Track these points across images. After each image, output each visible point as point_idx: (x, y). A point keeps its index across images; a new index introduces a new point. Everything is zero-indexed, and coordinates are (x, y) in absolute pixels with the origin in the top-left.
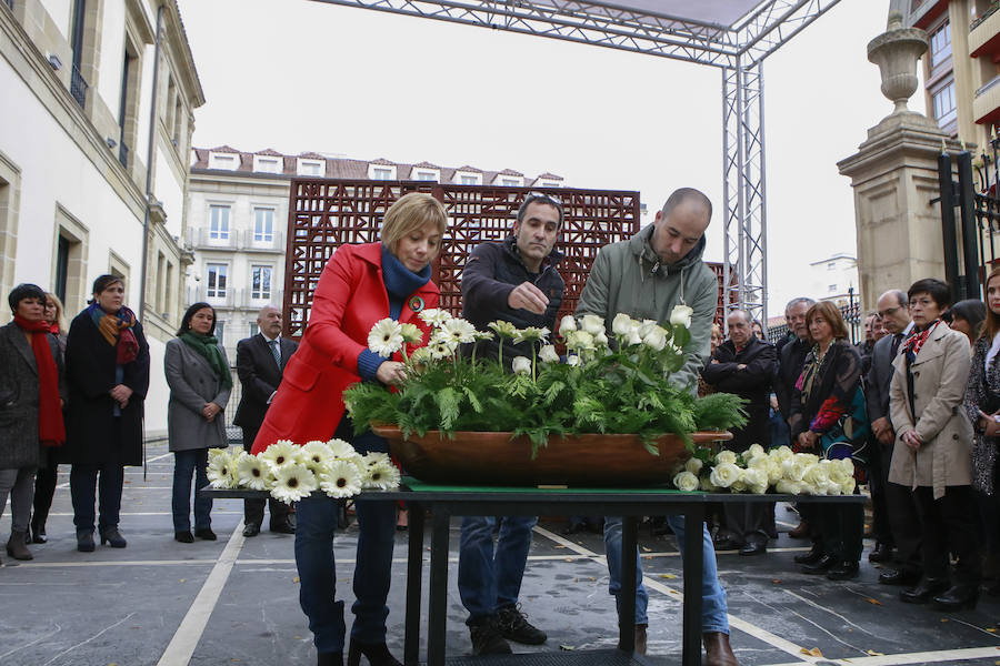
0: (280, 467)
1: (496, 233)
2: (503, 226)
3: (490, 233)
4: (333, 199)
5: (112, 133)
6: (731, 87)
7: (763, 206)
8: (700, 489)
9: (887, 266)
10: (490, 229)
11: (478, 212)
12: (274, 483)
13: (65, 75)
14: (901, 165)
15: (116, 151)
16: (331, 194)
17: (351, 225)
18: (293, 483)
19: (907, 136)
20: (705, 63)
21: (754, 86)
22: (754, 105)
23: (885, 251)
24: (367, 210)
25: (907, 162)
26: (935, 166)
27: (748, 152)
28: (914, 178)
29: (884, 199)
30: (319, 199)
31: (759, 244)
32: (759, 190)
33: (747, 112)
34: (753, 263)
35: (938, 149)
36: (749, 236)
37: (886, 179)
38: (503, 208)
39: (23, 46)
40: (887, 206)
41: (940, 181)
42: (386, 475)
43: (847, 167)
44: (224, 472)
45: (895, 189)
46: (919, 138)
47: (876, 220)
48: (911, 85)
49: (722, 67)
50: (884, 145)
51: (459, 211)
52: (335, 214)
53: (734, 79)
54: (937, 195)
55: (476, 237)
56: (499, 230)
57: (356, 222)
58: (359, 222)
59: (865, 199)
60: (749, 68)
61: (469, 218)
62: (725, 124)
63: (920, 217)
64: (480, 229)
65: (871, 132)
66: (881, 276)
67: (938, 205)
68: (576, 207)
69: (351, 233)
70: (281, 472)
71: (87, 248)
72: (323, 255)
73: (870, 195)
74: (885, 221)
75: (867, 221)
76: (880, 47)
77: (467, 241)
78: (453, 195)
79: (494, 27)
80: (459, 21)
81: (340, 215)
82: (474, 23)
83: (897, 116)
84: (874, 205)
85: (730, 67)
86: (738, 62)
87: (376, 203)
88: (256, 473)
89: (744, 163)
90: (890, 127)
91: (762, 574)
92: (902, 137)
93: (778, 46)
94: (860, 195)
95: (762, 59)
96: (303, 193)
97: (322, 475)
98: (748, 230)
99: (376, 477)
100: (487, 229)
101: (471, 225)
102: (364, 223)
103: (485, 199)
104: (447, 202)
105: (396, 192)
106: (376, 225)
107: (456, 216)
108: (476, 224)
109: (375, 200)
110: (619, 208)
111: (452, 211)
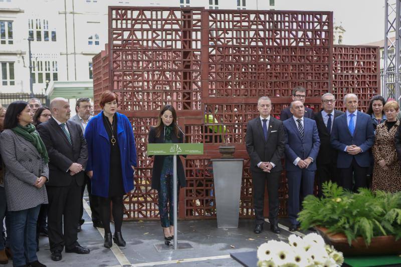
1: (243, 41)
3: (238, 40)
4: (136, 20)
10: (239, 38)
11: (231, 27)
16: (135, 16)
17: (150, 37)
24: (159, 27)
30: (127, 20)
51: (219, 27)
52: (138, 30)
55: (230, 44)
56: (244, 38)
57: (152, 35)
58: (155, 35)
61: (225, 31)
64: (232, 38)
68: (292, 22)
69: (150, 42)
77: (225, 46)
78: (214, 15)
81: (142, 30)
87: (165, 22)
100: (237, 38)
101: (227, 36)
102: (158, 35)
103: (236, 19)
104: (211, 21)
105: (178, 14)
106: (166, 37)
107: (217, 30)
108: (230, 35)
109: (164, 20)
110: (319, 22)
111: (214, 26)
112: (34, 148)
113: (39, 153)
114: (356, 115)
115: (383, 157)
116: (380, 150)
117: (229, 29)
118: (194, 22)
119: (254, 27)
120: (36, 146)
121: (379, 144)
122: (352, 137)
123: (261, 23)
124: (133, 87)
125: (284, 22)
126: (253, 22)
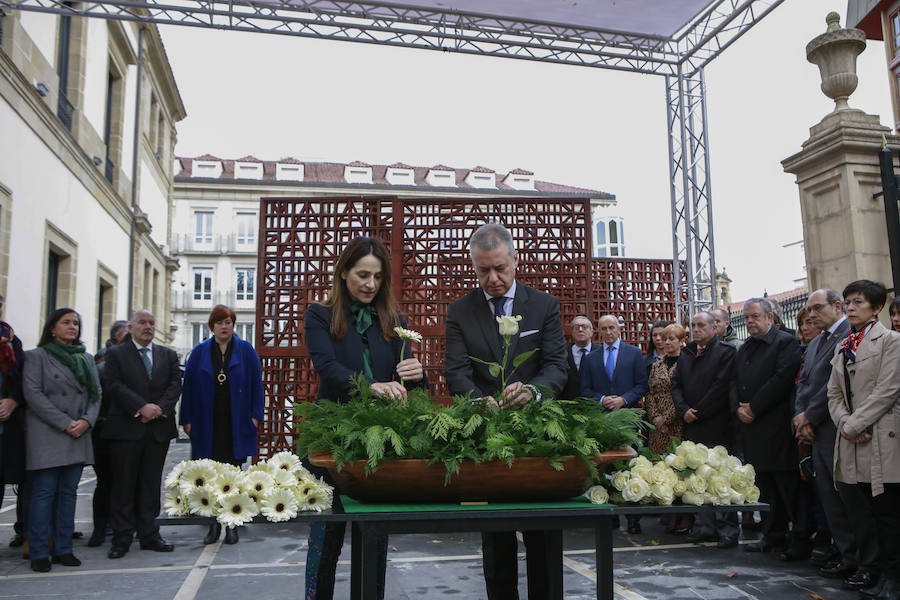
0: (225, 495)
1: (454, 243)
2: (460, 236)
3: (448, 243)
4: (300, 216)
5: (98, 151)
6: (674, 94)
7: (709, 206)
8: (610, 502)
9: (832, 260)
10: (448, 239)
11: (437, 223)
12: (220, 510)
13: (52, 101)
14: (843, 162)
15: (102, 168)
16: (298, 211)
17: (318, 240)
18: (237, 510)
19: (846, 135)
20: (648, 72)
21: (696, 92)
22: (697, 109)
23: (831, 245)
24: (332, 225)
25: (848, 158)
26: (876, 160)
27: (693, 156)
28: (856, 173)
29: (828, 195)
30: (286, 217)
31: (707, 244)
32: (705, 192)
33: (690, 117)
34: (702, 262)
35: (879, 145)
36: (697, 237)
37: (829, 176)
38: (460, 218)
39: (12, 76)
40: (832, 201)
41: (882, 175)
42: (320, 499)
43: (790, 165)
44: (178, 501)
45: (838, 186)
46: (859, 135)
47: (820, 215)
48: (851, 83)
49: (665, 75)
50: (824, 143)
51: (419, 223)
52: (301, 230)
53: (676, 87)
54: (880, 189)
55: (436, 248)
56: (457, 239)
57: (322, 237)
58: (325, 237)
59: (810, 196)
60: (692, 74)
61: (428, 229)
62: (670, 129)
63: (863, 211)
64: (439, 239)
65: (813, 130)
66: (829, 270)
67: (881, 198)
68: (529, 215)
69: (318, 247)
70: (226, 499)
71: (76, 262)
72: (293, 269)
73: (813, 192)
74: (830, 216)
75: (813, 217)
76: (818, 49)
77: (427, 251)
78: (412, 208)
79: (445, 49)
80: (413, 46)
81: (307, 230)
82: (426, 47)
83: (838, 114)
84: (819, 200)
85: (673, 75)
86: (680, 69)
87: (341, 217)
88: (205, 502)
89: (689, 166)
90: (831, 125)
91: (711, 569)
92: (841, 135)
93: (717, 54)
94: (804, 192)
95: (703, 66)
96: (272, 211)
97: (262, 501)
98: (695, 231)
99: (312, 501)
100: (445, 239)
101: (430, 236)
102: (330, 237)
103: (443, 211)
104: (407, 215)
105: (359, 207)
106: (341, 239)
107: (416, 228)
108: (435, 235)
109: (339, 215)
110: (570, 214)
111: (412, 223)
114: (618, 347)
115: (661, 412)
116: (657, 401)
117: (434, 227)
118: (383, 217)
119: (471, 223)
121: (655, 393)
122: (610, 382)
123: (481, 216)
124: (292, 312)
125: (517, 214)
126: (470, 216)
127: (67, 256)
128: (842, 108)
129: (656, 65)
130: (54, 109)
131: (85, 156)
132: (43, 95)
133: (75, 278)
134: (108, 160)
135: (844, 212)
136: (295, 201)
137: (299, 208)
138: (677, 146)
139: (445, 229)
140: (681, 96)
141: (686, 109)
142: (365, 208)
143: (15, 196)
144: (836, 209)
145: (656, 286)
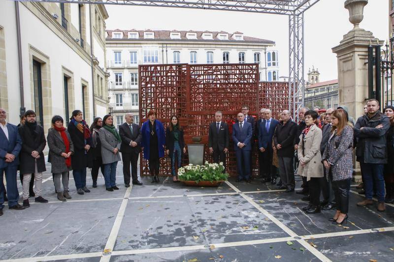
1: (209, 80)
2: (211, 78)
3: (207, 81)
5: (77, 36)
6: (292, 23)
7: (303, 67)
9: (348, 87)
10: (207, 79)
11: (202, 73)
13: (60, 20)
14: (354, 50)
15: (79, 43)
16: (152, 70)
19: (356, 40)
20: (282, 14)
21: (300, 22)
22: (301, 29)
23: (348, 81)
24: (165, 75)
25: (356, 49)
26: (366, 50)
27: (298, 47)
28: (359, 55)
29: (348, 62)
30: (148, 72)
31: (302, 81)
32: (302, 61)
33: (298, 31)
35: (368, 44)
36: (298, 78)
37: (348, 55)
38: (211, 71)
39: (45, 13)
40: (349, 65)
41: (369, 55)
43: (335, 50)
45: (352, 59)
46: (361, 40)
47: (345, 70)
48: (361, 18)
49: (289, 15)
50: (348, 43)
51: (196, 73)
52: (154, 77)
53: (293, 20)
54: (367, 61)
55: (202, 82)
57: (161, 79)
58: (162, 79)
59: (341, 62)
60: (299, 14)
61: (199, 75)
62: (290, 36)
63: (360, 69)
64: (203, 79)
65: (345, 36)
67: (367, 64)
68: (236, 70)
69: (160, 83)
71: (73, 79)
72: (151, 91)
73: (343, 61)
74: (348, 71)
75: (342, 70)
76: (349, 4)
77: (199, 84)
78: (193, 68)
79: (205, 8)
80: (192, 7)
81: (156, 77)
82: (197, 8)
83: (354, 31)
84: (345, 64)
85: (292, 15)
86: (294, 13)
87: (167, 72)
89: (296, 51)
90: (351, 35)
92: (354, 40)
93: (309, 7)
94: (339, 60)
95: (303, 12)
96: (143, 70)
101: (200, 78)
102: (164, 79)
103: (205, 69)
104: (192, 70)
105: (174, 68)
106: (168, 80)
107: (195, 75)
108: (202, 77)
110: (252, 69)
111: (194, 73)
112: (113, 136)
113: (116, 138)
117: (201, 75)
118: (183, 71)
119: (215, 73)
120: (114, 135)
123: (219, 70)
124: (152, 106)
125: (232, 70)
126: (214, 71)
127: (70, 78)
128: (356, 28)
129: (285, 11)
130: (61, 23)
131: (73, 39)
132: (56, 18)
133: (74, 85)
134: (81, 39)
135: (352, 70)
136: (151, 66)
137: (153, 68)
138: (292, 43)
139: (206, 75)
140: (294, 23)
141: (296, 28)
142: (176, 68)
143: (50, 59)
144: (350, 68)
145: (284, 92)
